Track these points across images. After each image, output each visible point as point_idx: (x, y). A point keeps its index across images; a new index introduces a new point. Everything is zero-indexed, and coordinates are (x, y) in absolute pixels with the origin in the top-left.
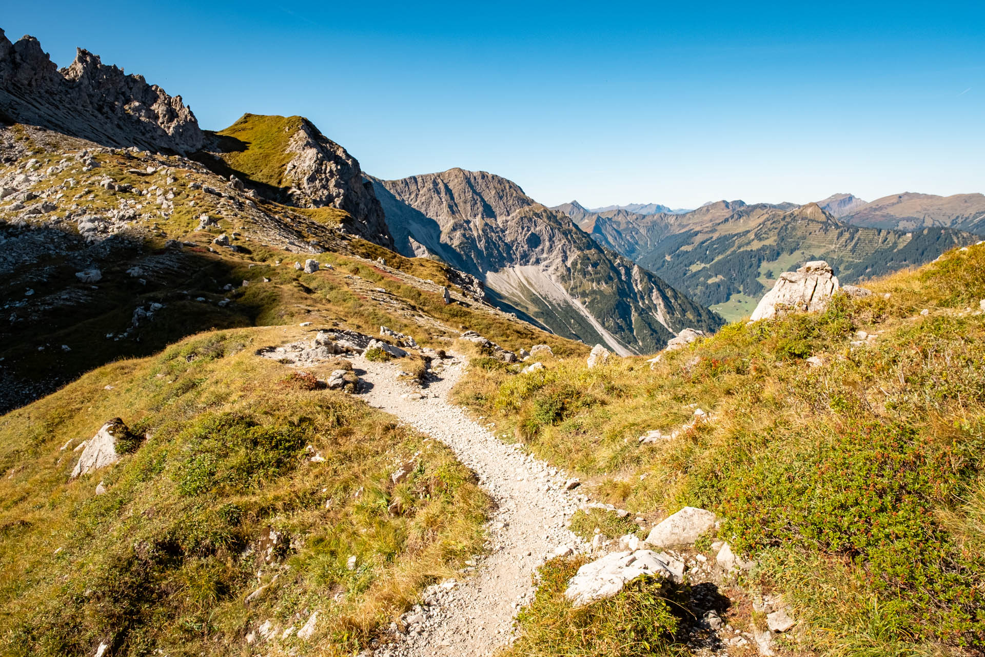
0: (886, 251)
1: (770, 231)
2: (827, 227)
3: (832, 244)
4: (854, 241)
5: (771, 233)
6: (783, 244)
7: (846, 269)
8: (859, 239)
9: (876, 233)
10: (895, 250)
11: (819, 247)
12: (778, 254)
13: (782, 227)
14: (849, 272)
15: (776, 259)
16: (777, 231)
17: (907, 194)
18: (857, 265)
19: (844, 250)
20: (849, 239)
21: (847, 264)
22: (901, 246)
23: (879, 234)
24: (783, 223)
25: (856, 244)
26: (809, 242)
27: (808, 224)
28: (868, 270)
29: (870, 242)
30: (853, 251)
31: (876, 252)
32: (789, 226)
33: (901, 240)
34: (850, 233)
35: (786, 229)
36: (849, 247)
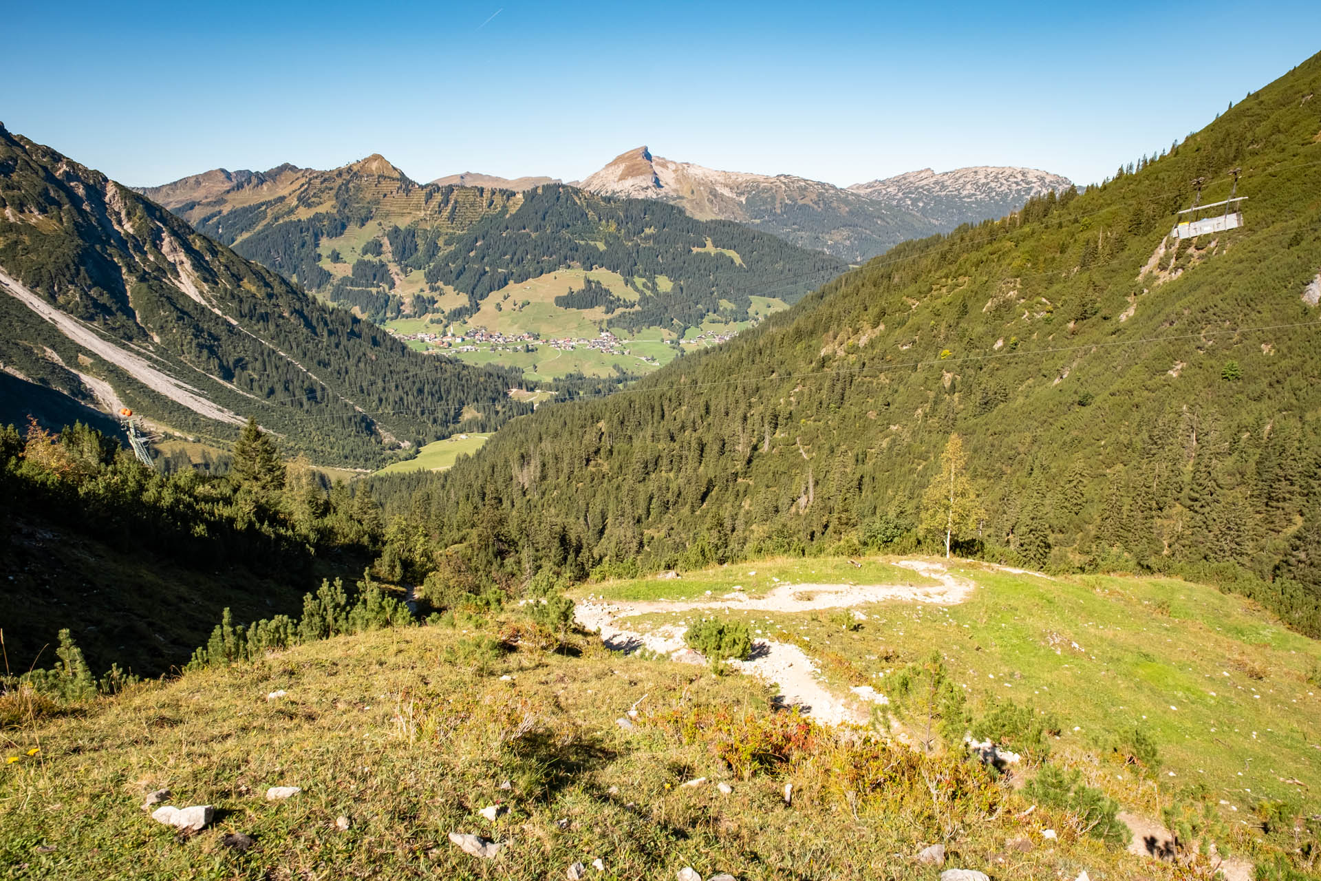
0: (495, 217)
1: (323, 192)
2: (407, 186)
3: (420, 210)
4: (450, 206)
5: (325, 196)
6: (346, 211)
7: (447, 243)
8: (456, 202)
9: (478, 194)
10: (507, 216)
11: (402, 215)
12: (344, 227)
13: (340, 187)
14: (453, 248)
15: (341, 234)
16: (333, 193)
17: (468, 174)
18: (460, 239)
19: (438, 218)
20: (442, 202)
21: (447, 237)
22: (513, 211)
23: (482, 196)
24: (339, 181)
25: (454, 208)
26: (388, 208)
27: (379, 182)
28: (478, 244)
29: (472, 205)
30: (452, 218)
31: (482, 218)
32: (351, 185)
33: (511, 202)
34: (442, 194)
35: (347, 190)
36: (446, 214)
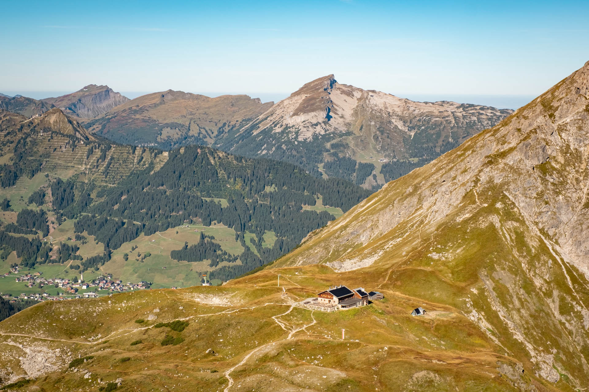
0: (142, 173)
1: (4, 145)
2: (74, 142)
3: (81, 164)
4: (107, 161)
5: (6, 149)
6: (21, 163)
7: (99, 195)
8: (112, 158)
9: (131, 151)
10: (152, 173)
11: (67, 168)
12: (16, 177)
13: (19, 142)
14: (102, 200)
15: (14, 184)
16: (13, 146)
17: (170, 92)
18: (112, 191)
19: (95, 172)
20: (100, 158)
21: (100, 189)
22: (158, 168)
23: (134, 152)
24: (20, 135)
25: (110, 164)
26: (56, 161)
27: (52, 138)
28: (123, 198)
29: (124, 161)
30: (106, 172)
31: (131, 174)
32: (28, 139)
33: (158, 160)
34: (102, 150)
35: (25, 144)
36: (102, 169)
